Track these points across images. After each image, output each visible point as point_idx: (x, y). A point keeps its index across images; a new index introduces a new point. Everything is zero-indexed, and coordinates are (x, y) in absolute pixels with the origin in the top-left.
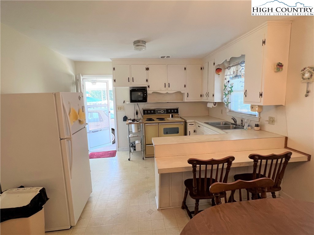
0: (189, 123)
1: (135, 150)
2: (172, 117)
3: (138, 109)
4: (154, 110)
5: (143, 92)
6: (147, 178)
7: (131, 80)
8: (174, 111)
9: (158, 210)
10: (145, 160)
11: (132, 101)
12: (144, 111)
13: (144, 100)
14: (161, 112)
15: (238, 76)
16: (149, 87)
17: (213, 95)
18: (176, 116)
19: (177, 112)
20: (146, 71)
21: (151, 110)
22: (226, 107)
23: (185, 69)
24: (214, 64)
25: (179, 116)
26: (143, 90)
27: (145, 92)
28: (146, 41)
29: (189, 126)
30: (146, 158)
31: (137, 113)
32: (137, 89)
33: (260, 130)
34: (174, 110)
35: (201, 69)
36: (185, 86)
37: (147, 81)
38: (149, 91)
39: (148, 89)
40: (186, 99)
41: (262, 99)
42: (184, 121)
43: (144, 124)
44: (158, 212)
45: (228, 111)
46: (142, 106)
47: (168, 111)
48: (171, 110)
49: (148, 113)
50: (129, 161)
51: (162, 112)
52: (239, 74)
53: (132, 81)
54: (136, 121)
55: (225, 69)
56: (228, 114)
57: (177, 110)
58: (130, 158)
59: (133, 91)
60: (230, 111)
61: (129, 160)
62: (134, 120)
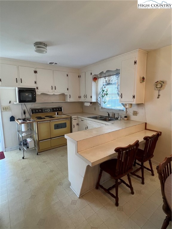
0: (73, 119)
1: (29, 147)
2: (58, 114)
3: (25, 109)
4: (42, 109)
5: (32, 92)
6: (52, 171)
7: (19, 81)
8: (59, 110)
9: (79, 198)
10: (39, 155)
11: (21, 101)
12: (32, 110)
13: (33, 100)
14: (47, 111)
15: (110, 84)
16: (37, 88)
17: (91, 97)
18: (60, 113)
19: (61, 110)
20: (34, 74)
21: (38, 110)
22: (99, 105)
23: (67, 75)
24: (91, 74)
25: (63, 113)
26: (32, 91)
27: (34, 93)
28: (47, 44)
29: (73, 120)
30: (40, 153)
31: (25, 113)
32: (25, 89)
33: (127, 120)
34: (58, 108)
35: (79, 77)
36: (68, 89)
37: (35, 83)
38: (38, 92)
39: (36, 90)
40: (68, 100)
41: (135, 99)
42: (70, 117)
43: (36, 123)
44: (80, 200)
45: (100, 108)
46: (30, 106)
47: (54, 110)
48: (56, 108)
49: (36, 112)
50: (24, 160)
51: (49, 110)
52: (111, 82)
53: (21, 82)
54: (28, 120)
55: (98, 78)
56: (100, 110)
57: (61, 108)
58: (24, 156)
59: (21, 91)
60: (102, 108)
61: (23, 158)
62: (24, 120)
